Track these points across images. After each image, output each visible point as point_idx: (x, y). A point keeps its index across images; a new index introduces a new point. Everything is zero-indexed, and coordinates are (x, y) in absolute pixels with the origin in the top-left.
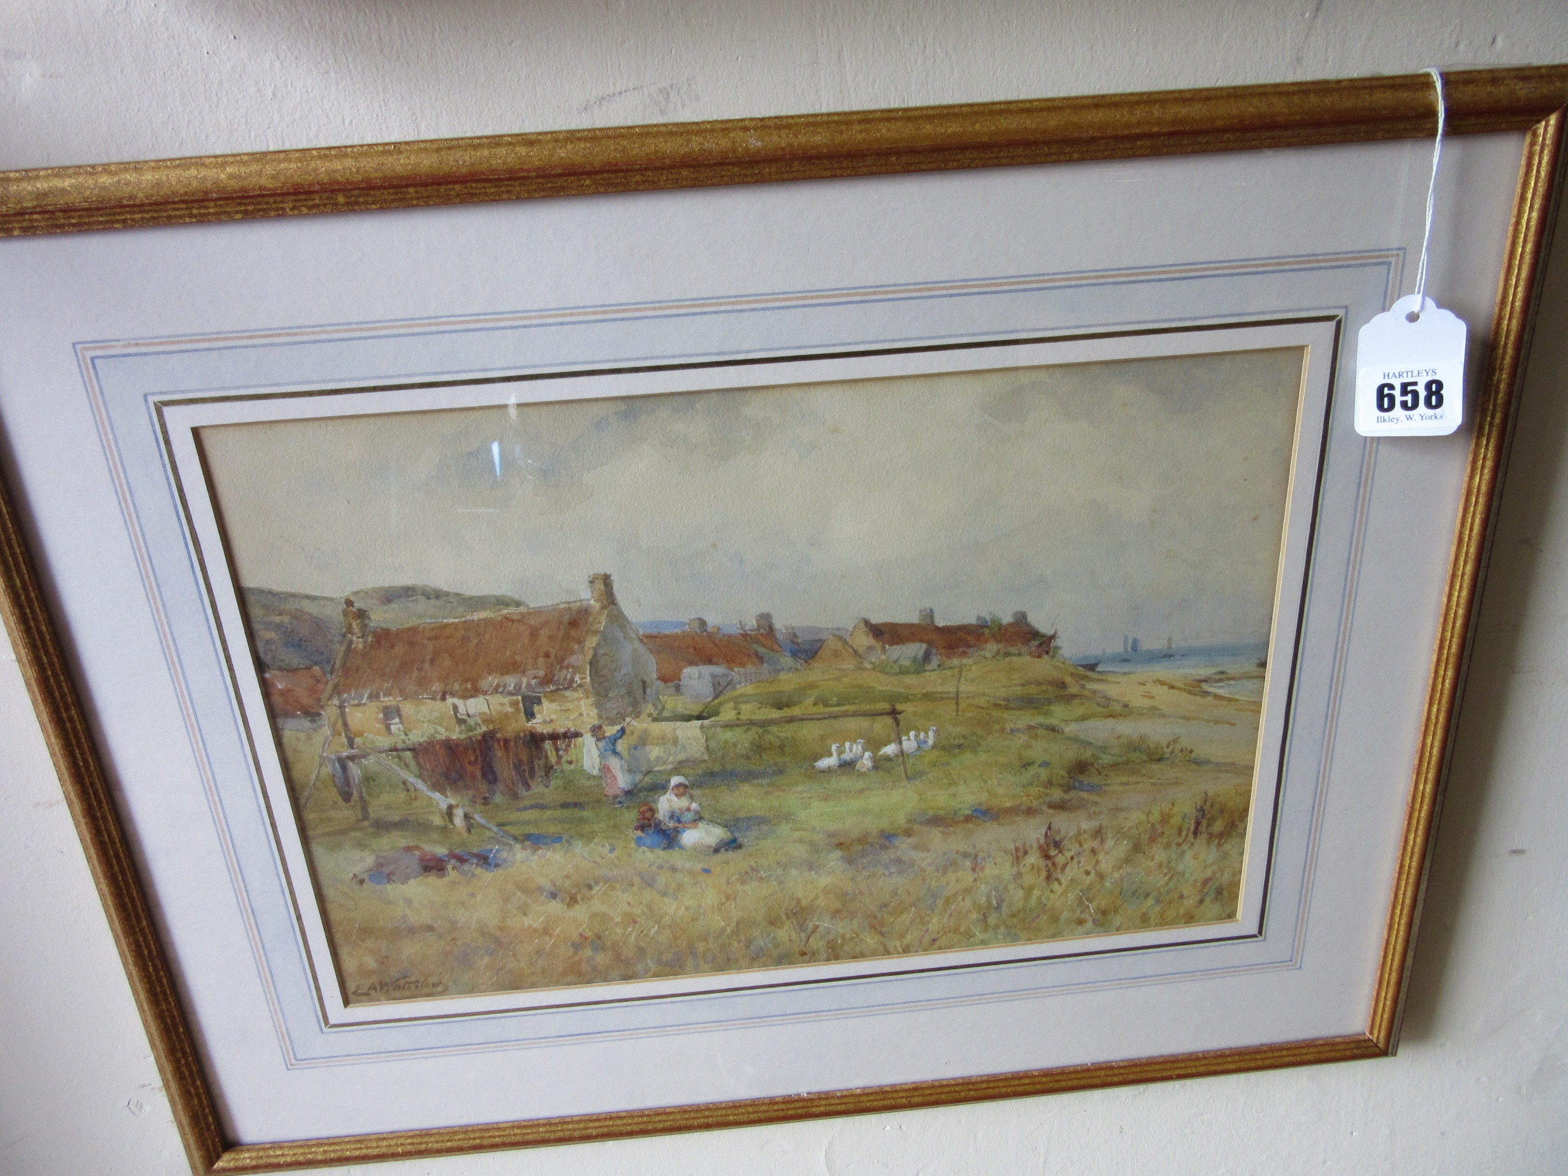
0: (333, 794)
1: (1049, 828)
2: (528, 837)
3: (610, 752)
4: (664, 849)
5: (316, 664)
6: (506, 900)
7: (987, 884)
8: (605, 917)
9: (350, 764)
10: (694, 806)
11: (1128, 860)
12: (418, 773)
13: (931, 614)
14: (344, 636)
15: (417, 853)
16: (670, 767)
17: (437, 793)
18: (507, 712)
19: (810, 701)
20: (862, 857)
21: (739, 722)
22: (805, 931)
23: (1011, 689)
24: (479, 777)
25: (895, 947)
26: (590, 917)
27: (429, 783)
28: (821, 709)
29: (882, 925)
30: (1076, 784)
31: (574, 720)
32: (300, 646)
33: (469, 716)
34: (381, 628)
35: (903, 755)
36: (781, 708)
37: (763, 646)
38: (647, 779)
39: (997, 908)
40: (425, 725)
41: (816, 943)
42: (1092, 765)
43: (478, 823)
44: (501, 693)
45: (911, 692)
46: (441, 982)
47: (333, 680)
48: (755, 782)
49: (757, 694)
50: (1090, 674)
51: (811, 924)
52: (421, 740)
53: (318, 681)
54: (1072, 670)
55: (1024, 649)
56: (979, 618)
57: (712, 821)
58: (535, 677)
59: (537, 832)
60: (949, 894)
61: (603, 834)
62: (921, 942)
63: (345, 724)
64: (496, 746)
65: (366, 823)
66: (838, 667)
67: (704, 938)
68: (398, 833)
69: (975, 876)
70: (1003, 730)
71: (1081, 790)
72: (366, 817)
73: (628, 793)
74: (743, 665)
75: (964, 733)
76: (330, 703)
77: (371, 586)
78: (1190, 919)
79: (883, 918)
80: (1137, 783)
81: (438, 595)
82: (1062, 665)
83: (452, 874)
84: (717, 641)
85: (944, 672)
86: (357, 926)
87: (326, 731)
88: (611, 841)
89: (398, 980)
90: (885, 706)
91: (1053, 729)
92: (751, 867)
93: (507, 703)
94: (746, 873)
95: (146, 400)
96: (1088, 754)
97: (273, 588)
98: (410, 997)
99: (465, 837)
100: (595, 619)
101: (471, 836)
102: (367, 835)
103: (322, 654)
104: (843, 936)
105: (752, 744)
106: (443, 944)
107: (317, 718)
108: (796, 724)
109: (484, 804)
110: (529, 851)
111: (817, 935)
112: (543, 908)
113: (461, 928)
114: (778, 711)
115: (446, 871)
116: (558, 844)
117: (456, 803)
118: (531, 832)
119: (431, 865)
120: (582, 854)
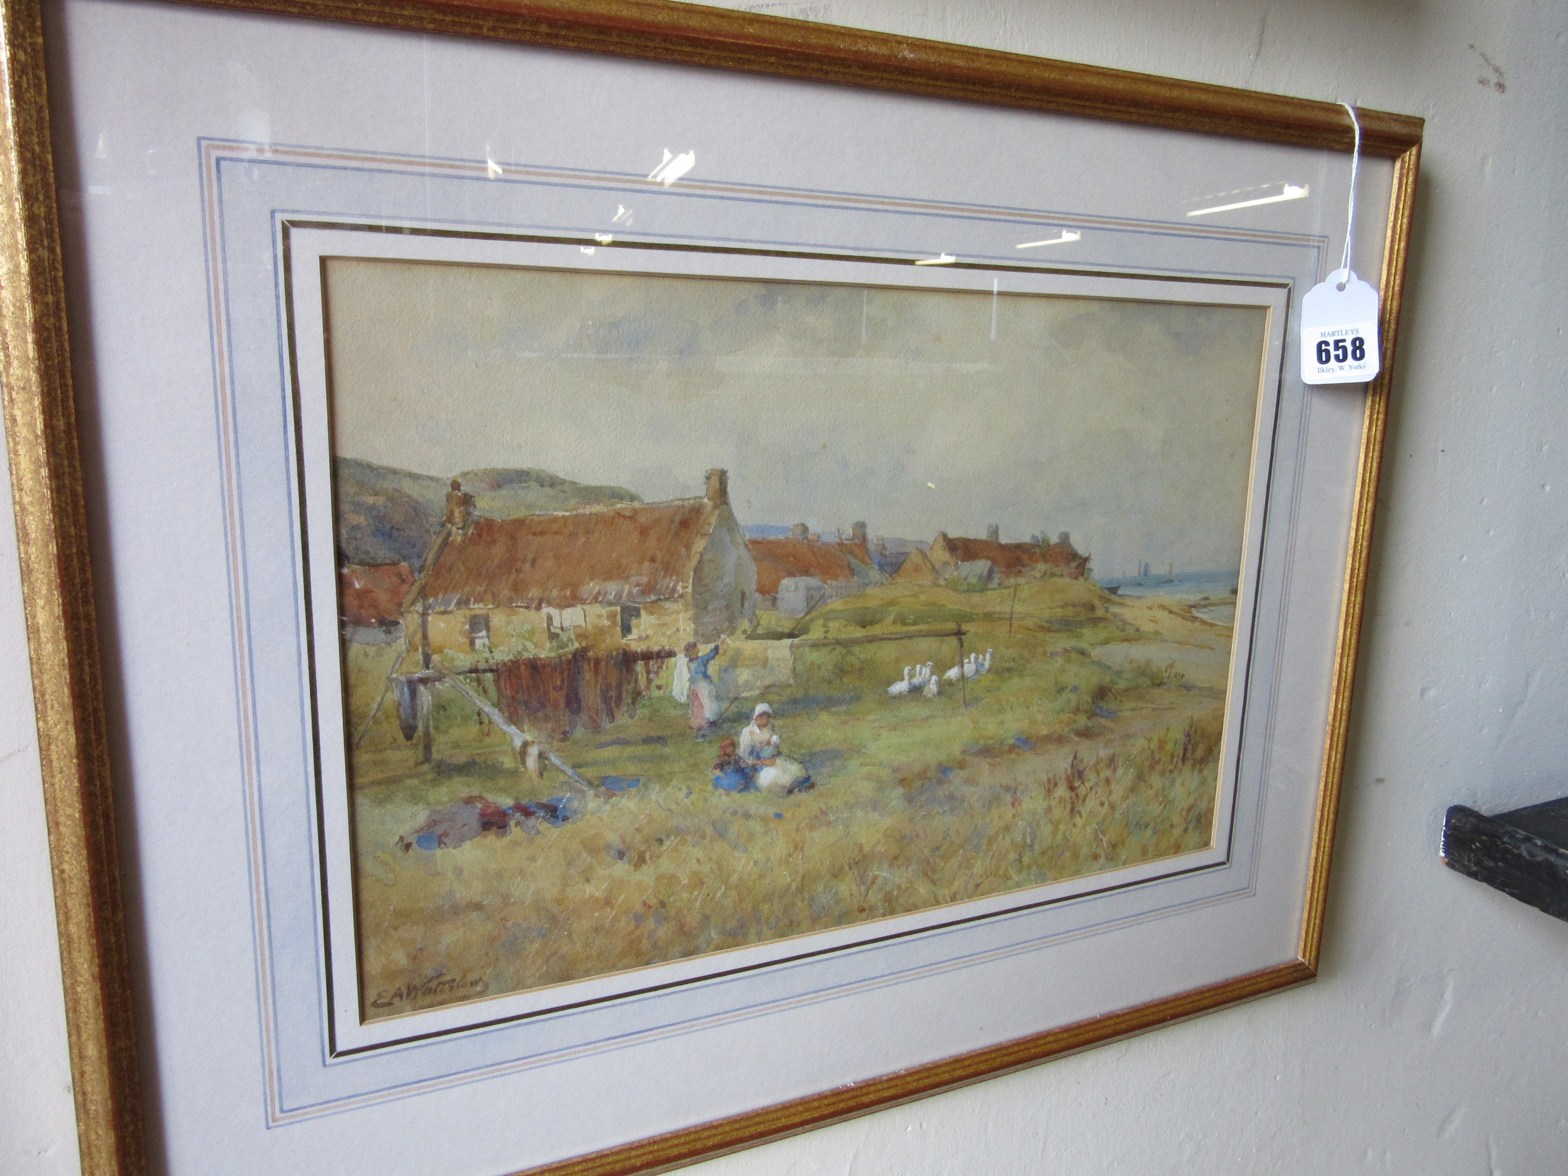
0: (393, 729)
1: (1075, 757)
2: (604, 780)
3: (700, 676)
4: (740, 791)
5: (405, 558)
6: (570, 863)
7: (1023, 819)
8: (670, 880)
9: (422, 688)
10: (775, 738)
11: (1133, 790)
12: (495, 700)
13: (995, 531)
16: (757, 692)
17: (513, 727)
18: (603, 626)
19: (890, 618)
20: (921, 794)
21: (825, 641)
22: (863, 882)
23: (1053, 610)
24: (562, 706)
25: (944, 895)
26: (656, 880)
27: (506, 714)
28: (900, 629)
29: (934, 872)
30: (1098, 710)
31: (669, 637)
32: (390, 536)
33: (562, 629)
34: (486, 519)
35: (963, 679)
36: (864, 627)
37: (856, 557)
38: (734, 708)
39: (1030, 846)
40: (514, 639)
41: (875, 897)
42: (1110, 690)
43: (553, 765)
44: (601, 602)
45: (975, 612)
46: (481, 979)
47: (421, 579)
48: (834, 709)
49: (845, 610)
50: (1113, 597)
51: (871, 874)
52: (506, 659)
54: (1100, 593)
55: (1066, 570)
56: (1033, 537)
57: (789, 757)
58: (638, 585)
59: (614, 774)
60: (992, 833)
61: (682, 775)
62: (966, 888)
63: (425, 637)
64: (586, 667)
65: (426, 767)
66: (917, 582)
67: (768, 898)
68: (462, 779)
69: (1014, 811)
70: (1045, 653)
71: (1102, 717)
72: (427, 760)
73: (713, 724)
74: (835, 577)
75: (1014, 656)
76: (412, 609)
77: (483, 467)
78: (1177, 849)
79: (935, 862)
80: (1142, 708)
81: (551, 482)
82: (1093, 588)
83: (515, 832)
84: (815, 550)
85: (1003, 591)
86: (392, 908)
87: (401, 644)
88: (688, 783)
89: (430, 981)
90: (951, 626)
91: (1083, 653)
92: (820, 809)
93: (605, 615)
94: (816, 816)
95: (273, 217)
96: (1108, 679)
97: (372, 460)
98: (442, 1003)
99: (535, 783)
100: (706, 519)
101: (542, 782)
102: (424, 782)
103: (414, 546)
104: (899, 887)
105: (835, 666)
106: (490, 927)
107: (393, 629)
108: (876, 644)
109: (562, 740)
110: (602, 799)
111: (875, 887)
112: (608, 872)
113: (514, 903)
114: (862, 629)
116: (634, 789)
117: (532, 739)
118: (607, 774)
120: (657, 800)
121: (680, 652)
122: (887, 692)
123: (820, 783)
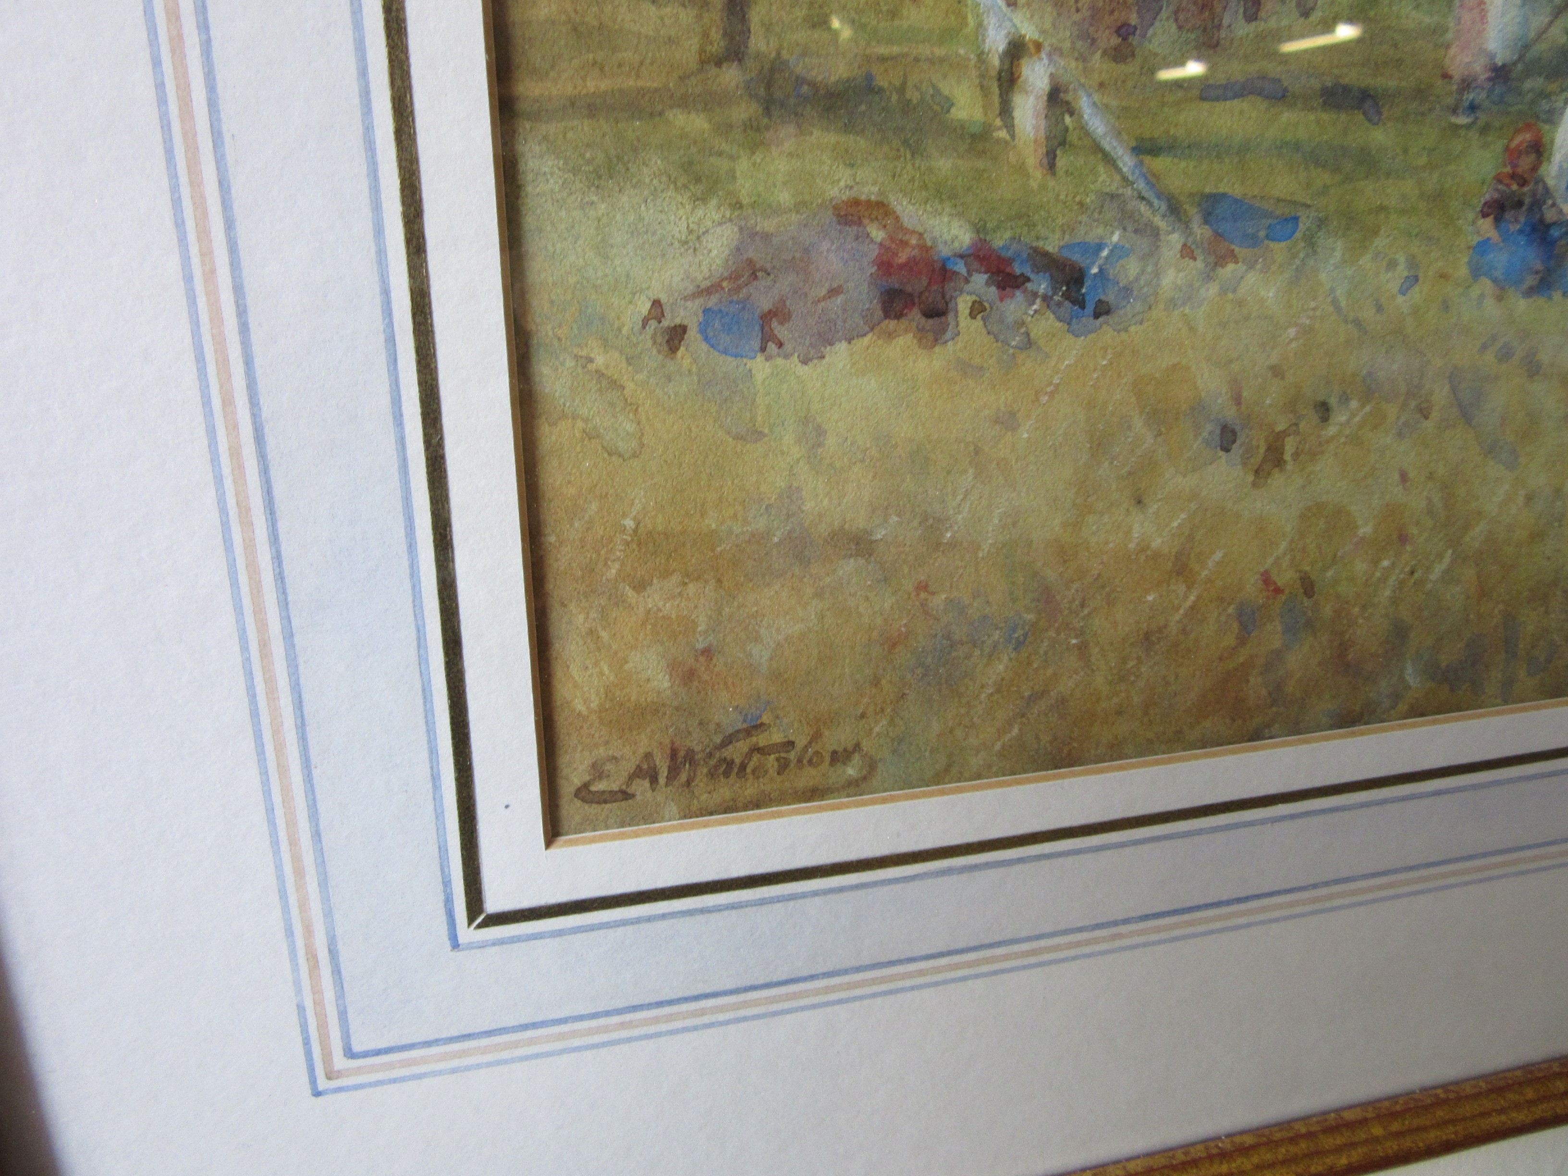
2: (1210, 207)
4: (1530, 292)
6: (1100, 445)
8: (1334, 520)
15: (877, 234)
26: (1302, 516)
38: (1557, 33)
43: (1085, 132)
46: (857, 747)
59: (1237, 191)
61: (1402, 222)
65: (730, 76)
67: (1542, 594)
68: (831, 138)
83: (967, 333)
86: (629, 523)
88: (1414, 248)
89: (728, 741)
98: (756, 803)
99: (1034, 184)
101: (1051, 183)
102: (724, 129)
106: (887, 605)
109: (1119, 55)
112: (1191, 481)
113: (953, 545)
115: (950, 316)
116: (1283, 244)
117: (1036, 36)
118: (1221, 190)
119: (909, 289)
120: (1332, 290)
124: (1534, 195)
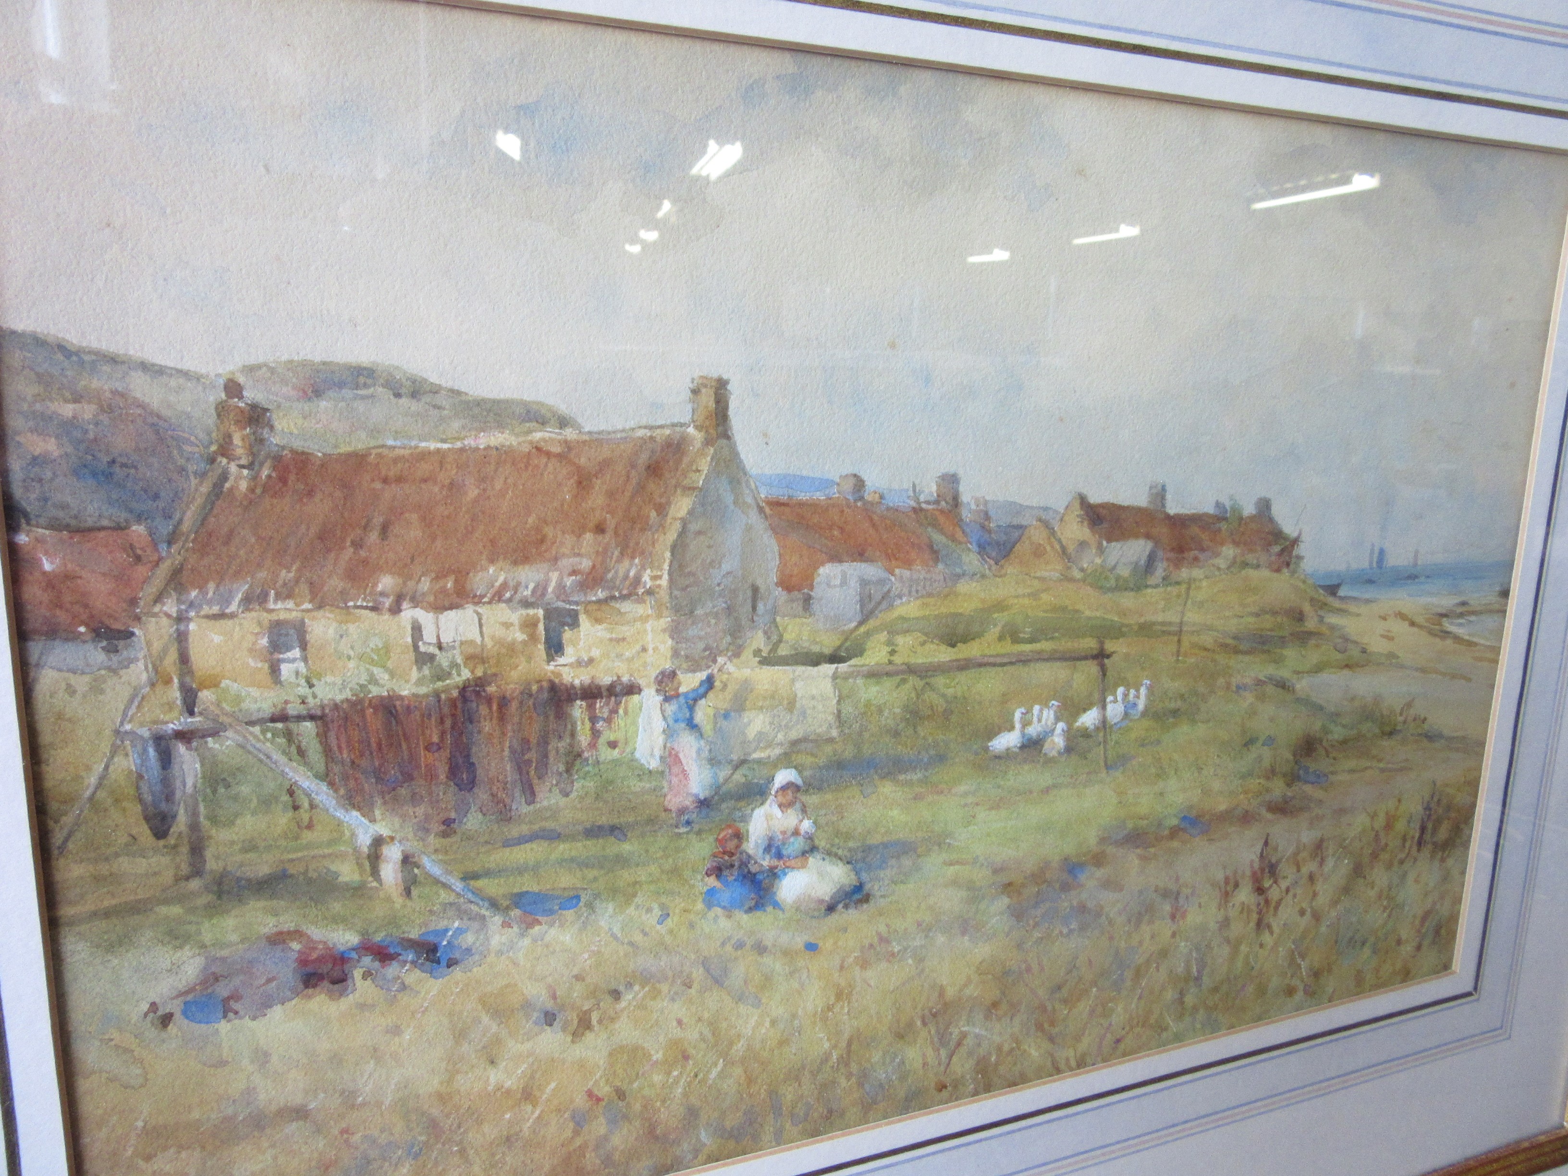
0: (129, 821)
1: (1266, 843)
2: (518, 900)
3: (683, 725)
4: (750, 910)
5: (139, 518)
6: (460, 1035)
7: (1187, 939)
8: (634, 1054)
9: (181, 748)
10: (806, 825)
11: (1346, 890)
12: (321, 767)
13: (1160, 494)
14: (212, 460)
15: (296, 946)
16: (778, 751)
17: (355, 813)
18: (514, 641)
19: (994, 632)
20: (1036, 905)
21: (890, 668)
22: (944, 1045)
23: (1243, 620)
24: (443, 777)
25: (1067, 1059)
26: (611, 1054)
27: (342, 791)
28: (1008, 647)
30: (1301, 772)
31: (630, 660)
32: (109, 477)
33: (440, 648)
34: (292, 451)
35: (1105, 727)
36: (953, 645)
37: (942, 531)
38: (738, 777)
39: (1197, 979)
40: (351, 664)
41: (962, 1066)
42: (1321, 741)
43: (428, 875)
44: (509, 601)
45: (1126, 622)
47: (172, 556)
48: (902, 777)
49: (923, 618)
50: (1330, 600)
51: (957, 1031)
52: (339, 698)
53: (138, 559)
54: (1312, 594)
55: (1263, 558)
56: (1218, 504)
57: (829, 853)
58: (574, 572)
59: (535, 888)
60: (1140, 961)
61: (652, 887)
62: (1101, 1047)
63: (184, 659)
64: (483, 710)
65: (195, 884)
66: (1038, 574)
67: (794, 1075)
68: (261, 904)
69: (1174, 927)
70: (1228, 686)
71: (1306, 782)
72: (197, 872)
73: (704, 804)
74: (908, 564)
75: (1183, 691)
76: (156, 609)
77: (285, 357)
78: (1406, 976)
79: (1054, 1010)
80: (1366, 768)
81: (417, 389)
82: (1301, 584)
83: (362, 988)
84: (875, 518)
85: (1169, 588)
86: (140, 1124)
87: (139, 673)
88: (663, 899)
90: (1089, 644)
91: (1283, 685)
92: (879, 934)
93: (516, 622)
94: (871, 946)
96: (1318, 725)
97: (68, 337)
99: (397, 906)
100: (691, 463)
101: (409, 903)
102: (192, 910)
103: (156, 497)
104: (999, 1048)
105: (906, 708)
106: (321, 1145)
107: (121, 644)
108: (972, 673)
109: (445, 835)
110: (516, 929)
111: (963, 1050)
112: (528, 1045)
113: (364, 1104)
114: (950, 649)
115: (350, 982)
116: (571, 911)
117: (390, 834)
118: (524, 889)
119: (320, 971)
120: (610, 929)
121: (648, 686)
122: (986, 749)
123: (878, 894)
124: (741, 860)
